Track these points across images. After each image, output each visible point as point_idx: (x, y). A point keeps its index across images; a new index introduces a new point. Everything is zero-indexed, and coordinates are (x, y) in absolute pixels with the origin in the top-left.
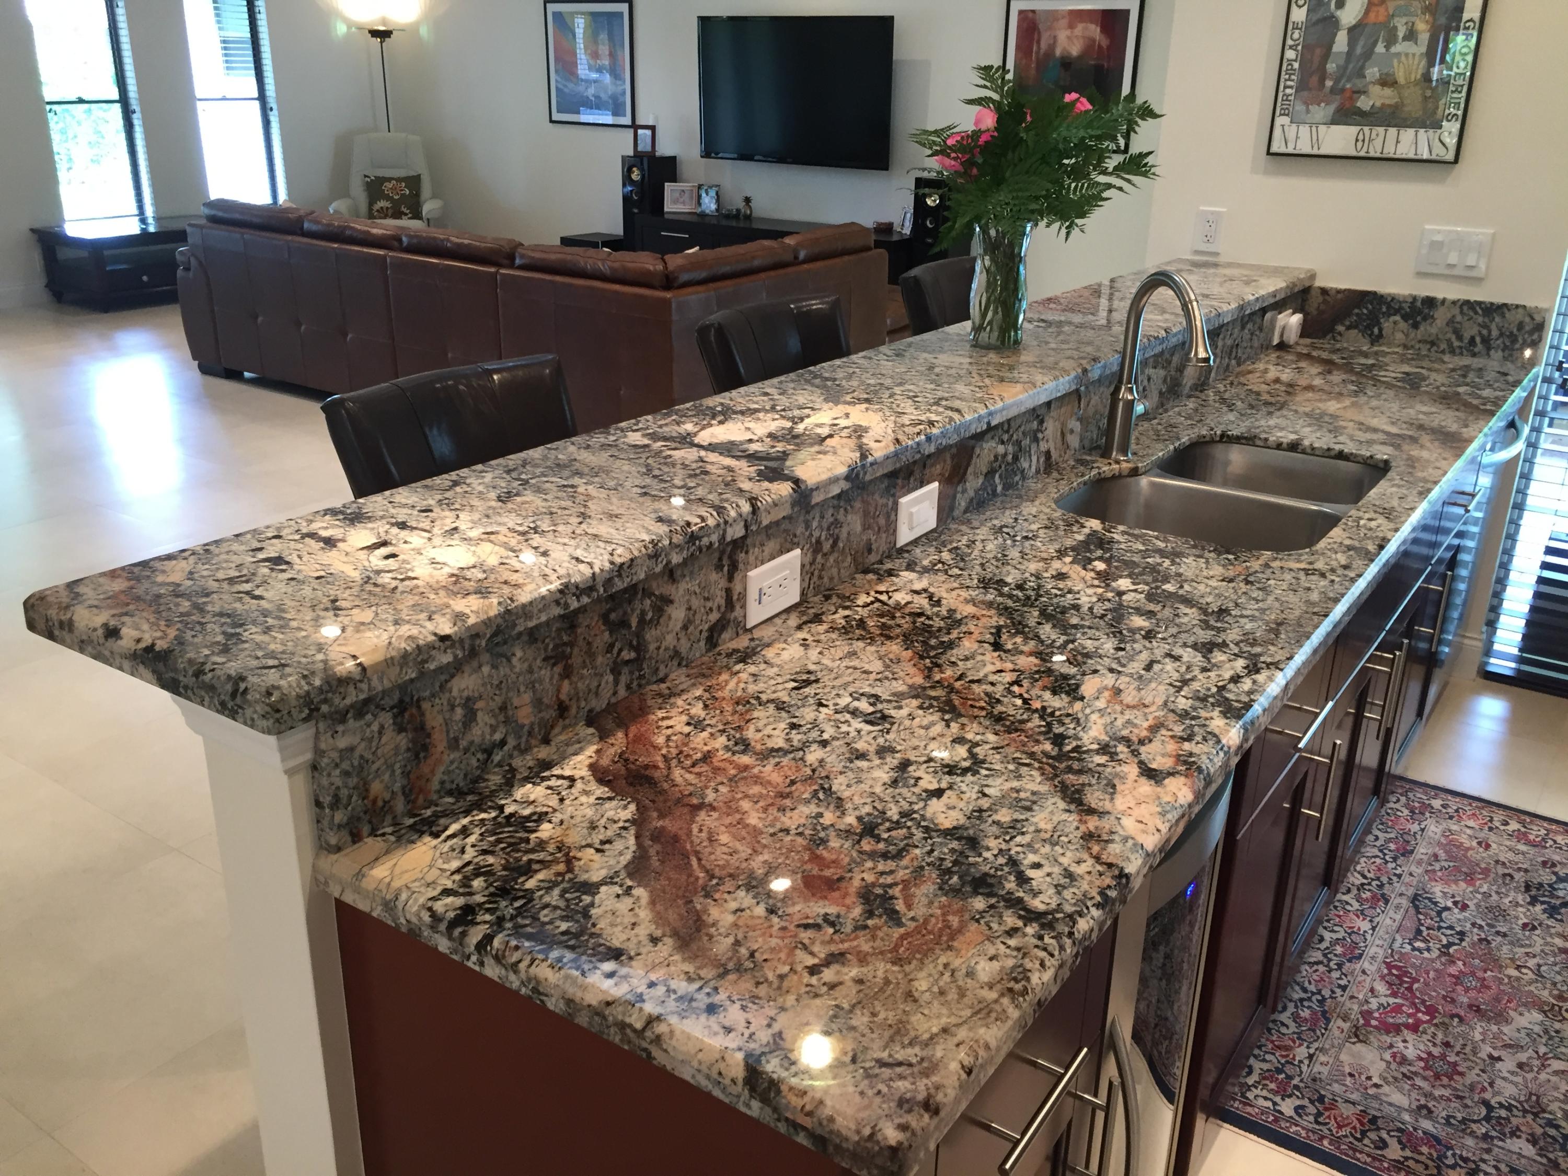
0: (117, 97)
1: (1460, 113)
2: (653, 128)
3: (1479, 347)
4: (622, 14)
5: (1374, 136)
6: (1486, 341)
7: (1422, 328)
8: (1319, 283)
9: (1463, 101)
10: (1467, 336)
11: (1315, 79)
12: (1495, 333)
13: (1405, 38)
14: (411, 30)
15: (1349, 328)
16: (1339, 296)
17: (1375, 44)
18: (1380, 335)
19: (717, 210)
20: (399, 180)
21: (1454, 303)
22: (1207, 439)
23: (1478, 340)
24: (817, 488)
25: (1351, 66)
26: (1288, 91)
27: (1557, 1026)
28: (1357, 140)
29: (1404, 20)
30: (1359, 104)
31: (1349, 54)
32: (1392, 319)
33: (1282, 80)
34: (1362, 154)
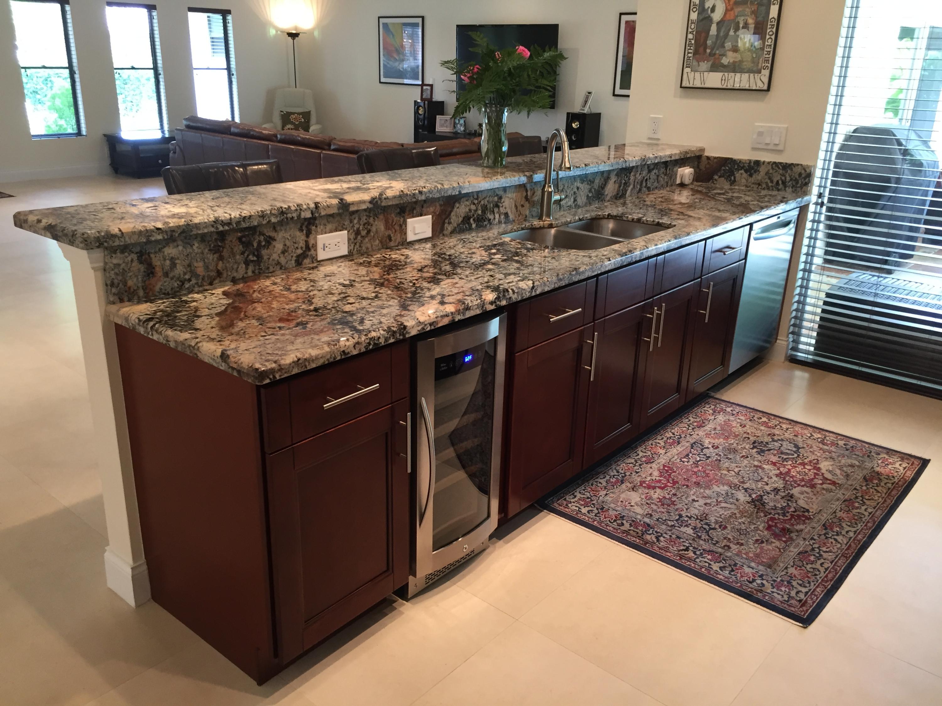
0: (152, 66)
1: (769, 65)
2: (431, 86)
3: (781, 186)
4: (418, 23)
5: (729, 78)
6: (784, 183)
7: (754, 176)
8: (707, 154)
9: (770, 59)
10: (775, 180)
11: (701, 49)
12: (788, 179)
13: (743, 28)
14: (310, 33)
15: (720, 177)
16: (715, 160)
17: (729, 30)
18: (735, 181)
19: (464, 131)
20: (299, 114)
21: (769, 163)
22: (601, 217)
23: (780, 182)
24: (353, 204)
25: (718, 42)
26: (690, 55)
27: (733, 492)
28: (722, 80)
29: (742, 18)
30: (722, 61)
31: (717, 36)
32: (740, 172)
33: (687, 49)
34: (724, 87)
